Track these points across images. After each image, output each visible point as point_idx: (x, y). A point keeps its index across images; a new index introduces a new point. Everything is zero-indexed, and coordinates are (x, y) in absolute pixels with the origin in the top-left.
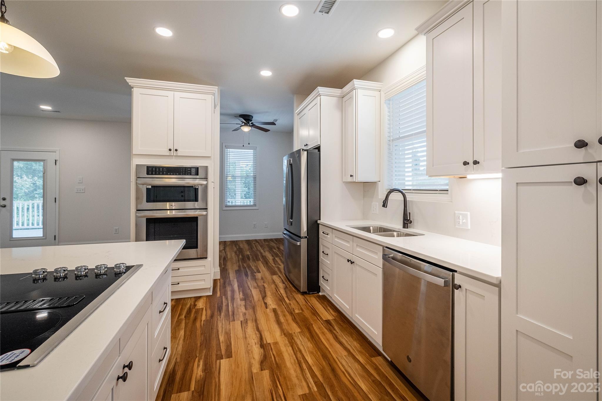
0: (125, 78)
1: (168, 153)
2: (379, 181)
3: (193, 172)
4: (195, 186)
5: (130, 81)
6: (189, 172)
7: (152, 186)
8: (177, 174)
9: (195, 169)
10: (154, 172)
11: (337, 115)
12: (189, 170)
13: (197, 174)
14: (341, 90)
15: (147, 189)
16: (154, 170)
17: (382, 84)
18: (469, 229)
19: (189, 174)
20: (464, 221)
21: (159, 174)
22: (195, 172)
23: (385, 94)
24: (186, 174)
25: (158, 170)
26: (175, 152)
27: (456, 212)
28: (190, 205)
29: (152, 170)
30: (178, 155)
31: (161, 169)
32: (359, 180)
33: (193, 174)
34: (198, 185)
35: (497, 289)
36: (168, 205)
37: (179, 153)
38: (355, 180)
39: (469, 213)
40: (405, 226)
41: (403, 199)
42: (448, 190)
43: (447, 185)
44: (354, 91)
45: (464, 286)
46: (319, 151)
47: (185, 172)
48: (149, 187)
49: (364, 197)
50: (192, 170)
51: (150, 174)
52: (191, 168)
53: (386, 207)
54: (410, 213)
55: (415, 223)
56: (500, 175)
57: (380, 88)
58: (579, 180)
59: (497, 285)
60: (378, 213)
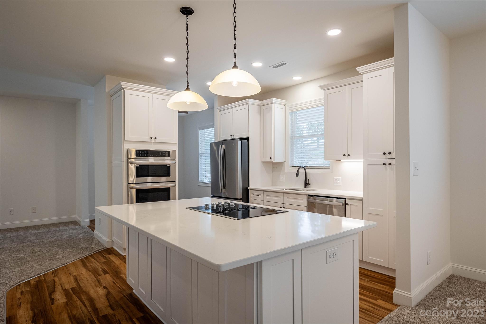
0: (121, 82)
1: (149, 140)
2: (285, 161)
3: (167, 154)
4: (168, 165)
5: (124, 84)
6: (164, 154)
7: (139, 165)
8: (156, 156)
9: (168, 152)
10: (141, 155)
11: (258, 117)
12: (164, 153)
13: (169, 156)
14: (261, 101)
15: (136, 167)
16: (141, 153)
17: (287, 101)
18: (341, 185)
19: (164, 156)
20: (339, 181)
21: (144, 156)
22: (168, 154)
23: (289, 108)
24: (162, 156)
25: (143, 153)
26: (154, 139)
27: (335, 177)
28: (164, 179)
29: (140, 153)
30: (156, 142)
31: (146, 152)
32: (275, 161)
33: (167, 156)
34: (170, 164)
35: (362, 201)
36: (149, 179)
37: (157, 140)
38: (273, 161)
39: (341, 178)
40: (306, 187)
41: (305, 172)
42: (330, 167)
43: (329, 164)
44: (272, 104)
45: (350, 203)
46: (248, 141)
47: (161, 154)
48: (138, 166)
49: (273, 172)
50: (166, 153)
51: (138, 156)
52: (165, 151)
53: (298, 177)
54: (309, 180)
55: (311, 185)
56: (362, 160)
57: (286, 103)
58: (384, 164)
59: (362, 200)
60: (285, 181)
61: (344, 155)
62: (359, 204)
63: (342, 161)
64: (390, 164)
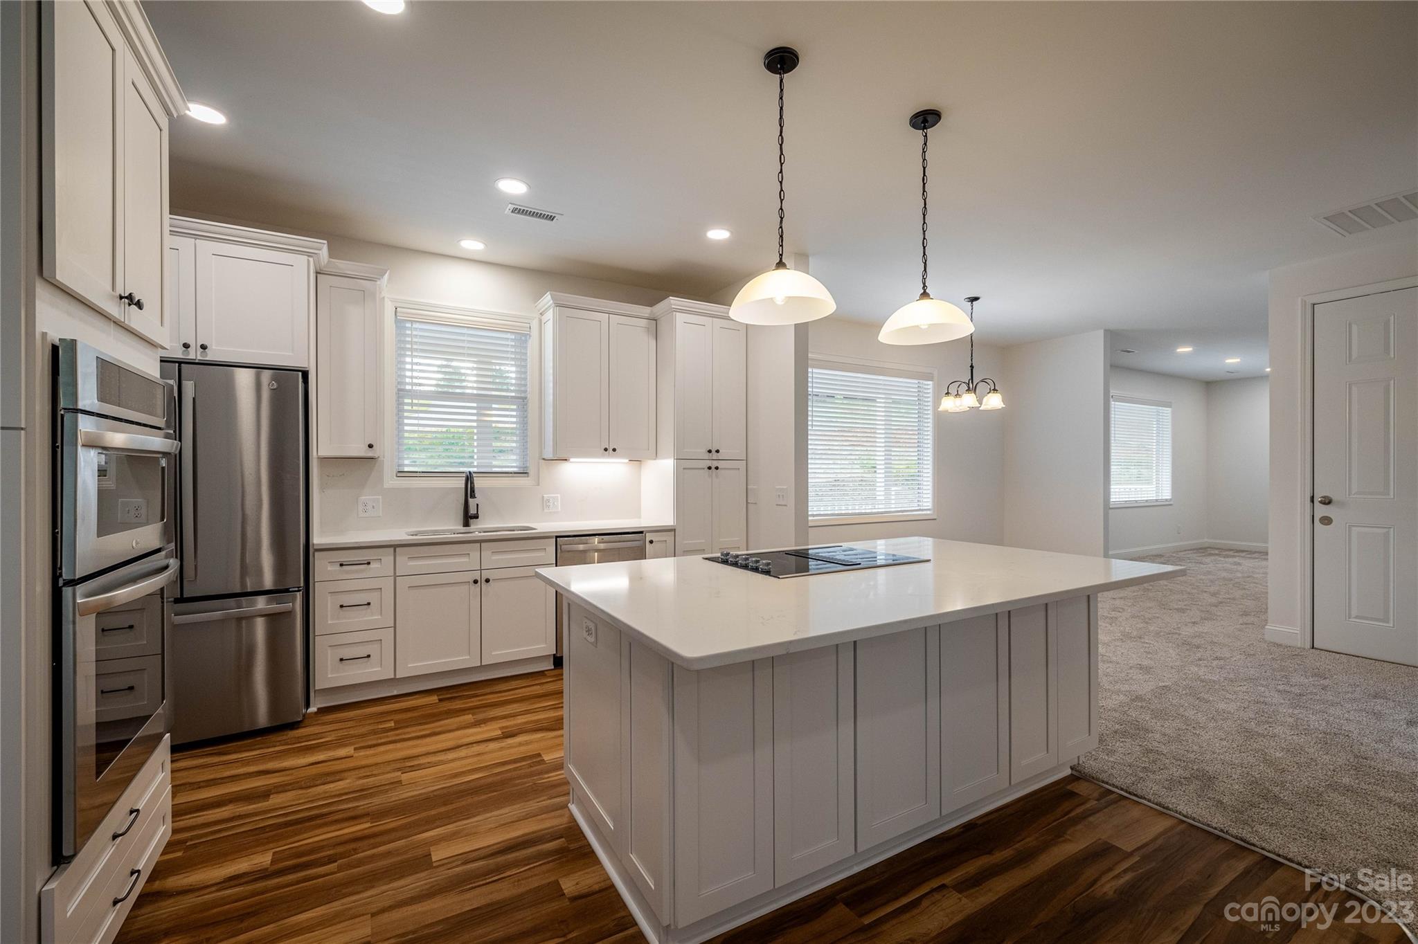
18: (559, 512)
20: (555, 503)
27: (545, 495)
35: (673, 533)
39: (559, 495)
40: (467, 524)
42: (526, 473)
45: (654, 540)
54: (477, 505)
58: (710, 468)
59: (671, 530)
60: (381, 515)
61: (606, 450)
62: (669, 537)
63: (572, 460)
64: (717, 468)
